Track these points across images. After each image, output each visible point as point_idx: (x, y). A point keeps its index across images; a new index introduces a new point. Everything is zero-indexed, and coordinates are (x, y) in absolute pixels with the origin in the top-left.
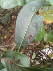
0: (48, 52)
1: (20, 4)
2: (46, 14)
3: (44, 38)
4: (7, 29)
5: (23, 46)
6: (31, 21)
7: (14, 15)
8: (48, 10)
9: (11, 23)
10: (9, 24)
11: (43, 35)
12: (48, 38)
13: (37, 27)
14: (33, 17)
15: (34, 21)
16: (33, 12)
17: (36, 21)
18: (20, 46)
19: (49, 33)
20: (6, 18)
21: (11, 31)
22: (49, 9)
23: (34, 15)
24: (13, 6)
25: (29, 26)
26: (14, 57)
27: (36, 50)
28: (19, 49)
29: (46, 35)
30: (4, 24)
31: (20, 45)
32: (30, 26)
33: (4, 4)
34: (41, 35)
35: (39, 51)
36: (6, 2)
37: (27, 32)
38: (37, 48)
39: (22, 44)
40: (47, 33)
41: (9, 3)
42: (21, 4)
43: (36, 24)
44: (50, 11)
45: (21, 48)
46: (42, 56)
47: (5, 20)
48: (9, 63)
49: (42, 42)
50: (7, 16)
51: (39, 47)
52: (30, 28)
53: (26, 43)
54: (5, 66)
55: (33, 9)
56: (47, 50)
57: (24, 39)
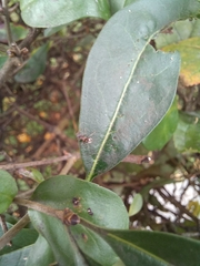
0: (183, 194)
1: (92, 11)
2: (185, 51)
3: (175, 139)
5: (108, 161)
6: (135, 71)
8: (190, 37)
10: (40, 90)
11: (172, 129)
12: (189, 139)
13: (156, 93)
14: (141, 59)
15: (147, 72)
16: (143, 38)
17: (155, 71)
18: (96, 161)
19: (191, 123)
20: (32, 66)
22: (193, 32)
23: (146, 52)
24: (69, 18)
25: (128, 89)
26: (75, 200)
27: (141, 185)
28: (92, 173)
29: (182, 127)
30: (23, 87)
31: (94, 157)
32: (134, 89)
33: (38, 11)
34: (165, 128)
35: (151, 192)
36: (42, 5)
37: (120, 111)
38: (145, 177)
39: (102, 154)
40: (186, 122)
41: (55, 6)
43: (155, 81)
44: (196, 39)
45: (98, 167)
47: (26, 71)
48: (62, 217)
49: (164, 158)
51: (151, 176)
52: (130, 98)
53: (118, 151)
54: (44, 231)
55: (143, 29)
56: (179, 185)
57: (110, 137)
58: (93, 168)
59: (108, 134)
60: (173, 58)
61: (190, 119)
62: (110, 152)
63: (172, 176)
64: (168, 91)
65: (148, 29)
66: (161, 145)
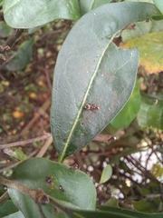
0: (148, 159)
1: (64, 14)
2: (146, 44)
4: (23, 89)
5: (77, 144)
6: (100, 65)
7: (43, 47)
8: (151, 32)
9: (35, 70)
11: (136, 110)
12: (151, 118)
13: (118, 85)
14: (106, 55)
15: (111, 66)
16: (106, 37)
17: (117, 65)
18: (66, 145)
20: (20, 57)
21: (33, 95)
23: (110, 49)
24: (44, 20)
25: (94, 81)
26: (48, 179)
27: (112, 154)
29: (145, 108)
30: (14, 74)
31: (65, 141)
32: (99, 82)
33: (18, 14)
34: (129, 110)
35: (122, 159)
36: (21, 9)
38: (116, 147)
39: (72, 138)
40: (148, 103)
41: (32, 10)
42: (69, 13)
43: (117, 74)
45: (68, 149)
46: (131, 172)
48: (34, 197)
49: (132, 131)
50: (22, 50)
51: (121, 146)
52: (96, 90)
53: (86, 135)
54: (21, 206)
55: (107, 30)
56: (144, 154)
57: (78, 123)
58: (65, 150)
59: (77, 120)
60: (133, 53)
61: (151, 101)
62: (79, 136)
63: (138, 146)
64: (129, 83)
65: (111, 29)
66: (127, 124)
